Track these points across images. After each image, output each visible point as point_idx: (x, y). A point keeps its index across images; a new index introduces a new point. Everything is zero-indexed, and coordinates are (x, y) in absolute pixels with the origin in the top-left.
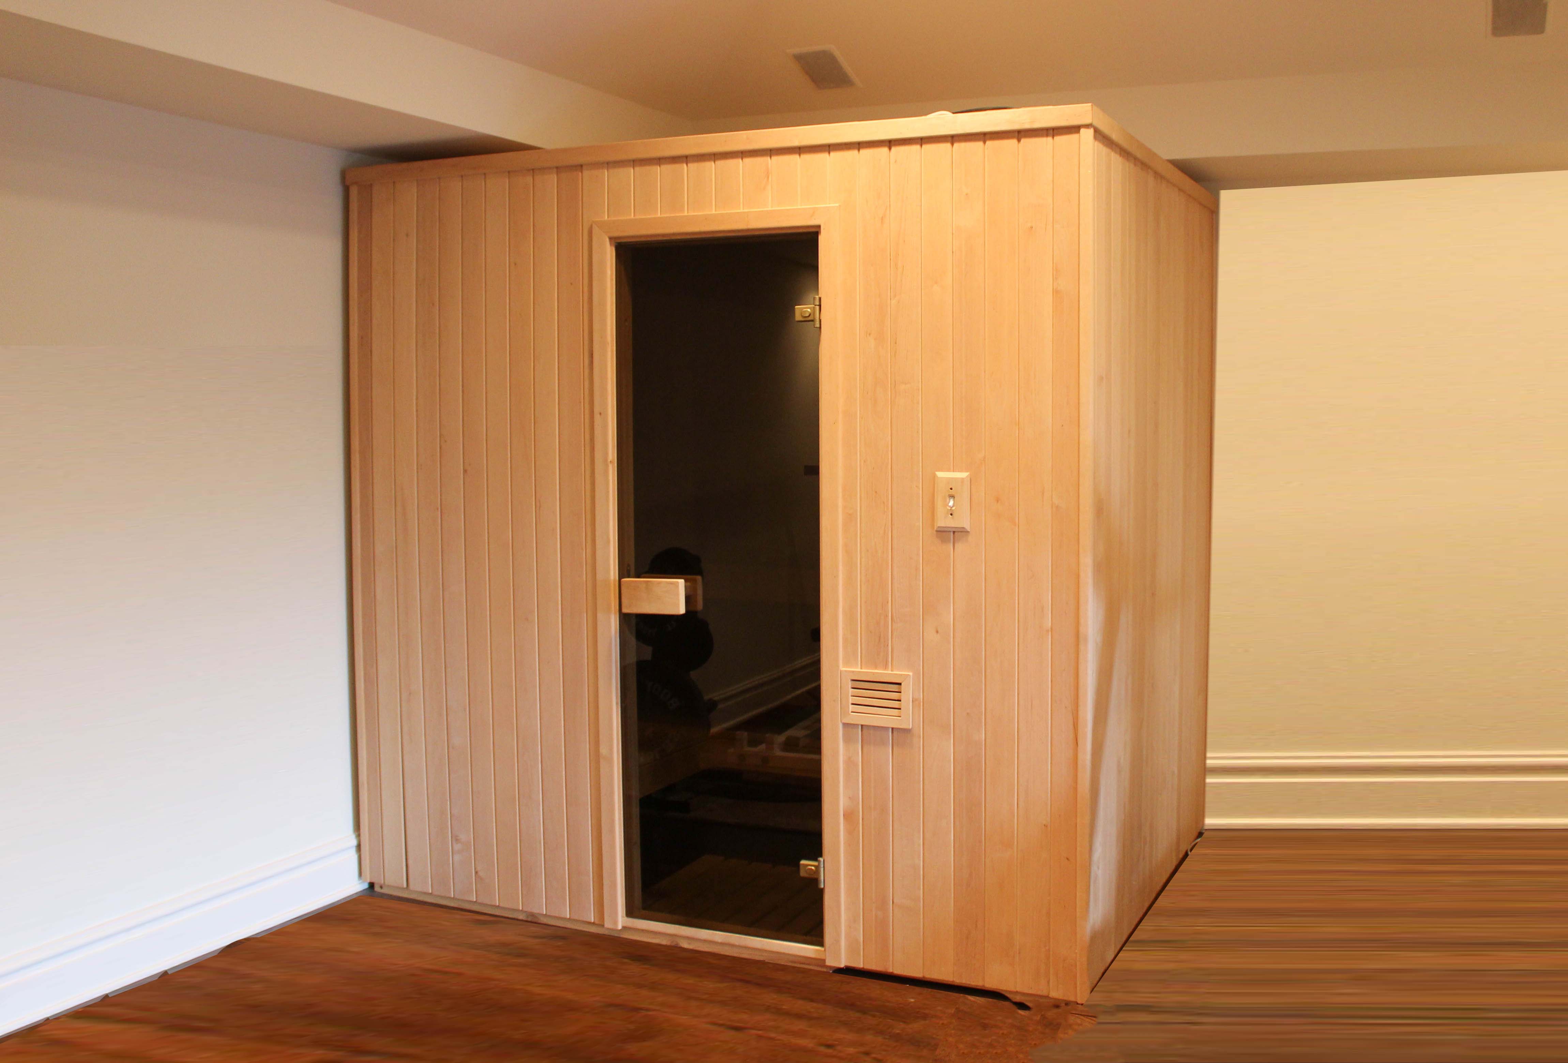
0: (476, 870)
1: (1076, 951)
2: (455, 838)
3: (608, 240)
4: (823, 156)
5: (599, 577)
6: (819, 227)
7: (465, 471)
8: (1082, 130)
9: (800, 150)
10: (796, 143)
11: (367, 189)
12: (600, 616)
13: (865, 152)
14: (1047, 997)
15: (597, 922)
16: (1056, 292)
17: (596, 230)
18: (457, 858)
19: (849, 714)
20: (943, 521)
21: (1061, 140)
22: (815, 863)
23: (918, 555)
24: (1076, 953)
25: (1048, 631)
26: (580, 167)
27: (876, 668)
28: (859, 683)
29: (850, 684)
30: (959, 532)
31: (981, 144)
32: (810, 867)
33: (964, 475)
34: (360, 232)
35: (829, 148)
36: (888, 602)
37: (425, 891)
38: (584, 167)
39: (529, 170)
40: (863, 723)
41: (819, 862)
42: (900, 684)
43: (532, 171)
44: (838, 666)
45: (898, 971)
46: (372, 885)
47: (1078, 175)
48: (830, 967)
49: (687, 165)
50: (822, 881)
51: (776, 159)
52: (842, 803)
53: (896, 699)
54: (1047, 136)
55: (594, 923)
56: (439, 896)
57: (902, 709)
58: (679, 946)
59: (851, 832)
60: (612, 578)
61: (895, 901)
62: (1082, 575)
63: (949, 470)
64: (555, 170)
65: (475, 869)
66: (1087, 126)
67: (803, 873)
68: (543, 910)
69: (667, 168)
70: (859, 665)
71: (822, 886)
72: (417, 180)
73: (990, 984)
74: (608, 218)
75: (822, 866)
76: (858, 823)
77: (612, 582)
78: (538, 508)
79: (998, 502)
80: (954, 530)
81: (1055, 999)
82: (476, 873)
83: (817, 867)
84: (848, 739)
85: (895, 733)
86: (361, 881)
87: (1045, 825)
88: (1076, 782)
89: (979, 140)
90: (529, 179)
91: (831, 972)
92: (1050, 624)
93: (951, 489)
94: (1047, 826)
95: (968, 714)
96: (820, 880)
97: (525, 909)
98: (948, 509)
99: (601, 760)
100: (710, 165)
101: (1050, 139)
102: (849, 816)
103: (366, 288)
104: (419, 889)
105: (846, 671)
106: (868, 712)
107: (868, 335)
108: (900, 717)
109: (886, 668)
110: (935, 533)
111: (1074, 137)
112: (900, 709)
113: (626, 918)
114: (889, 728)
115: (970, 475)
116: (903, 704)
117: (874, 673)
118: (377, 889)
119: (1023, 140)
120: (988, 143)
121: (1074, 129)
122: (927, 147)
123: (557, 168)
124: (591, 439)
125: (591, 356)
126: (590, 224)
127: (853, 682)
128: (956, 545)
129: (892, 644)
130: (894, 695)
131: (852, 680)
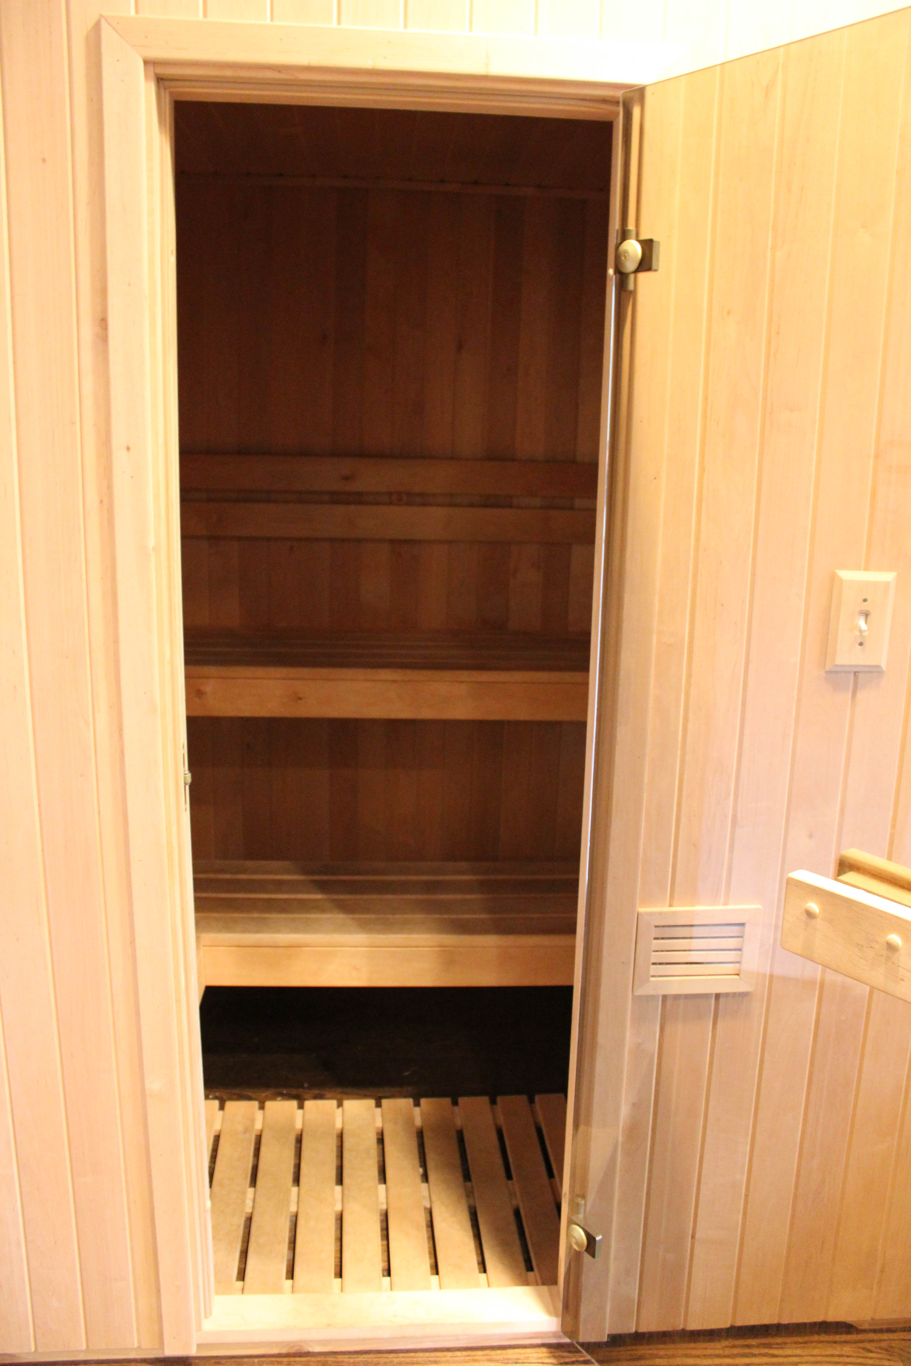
3: (141, 63)
15: (144, 1346)
17: (108, 38)
19: (649, 980)
20: (846, 655)
23: (789, 712)
27: (699, 903)
28: (667, 930)
29: (654, 934)
30: (865, 672)
33: (888, 577)
40: (667, 992)
42: (742, 925)
44: (634, 906)
45: (692, 1324)
52: (623, 1114)
53: (732, 947)
55: (138, 1348)
57: (742, 962)
58: (303, 1351)
63: (857, 568)
70: (670, 903)
73: (834, 1313)
74: (137, 13)
80: (859, 669)
84: (637, 1020)
85: (724, 1002)
93: (865, 600)
98: (856, 635)
102: (630, 1131)
105: (648, 913)
106: (678, 974)
108: (738, 975)
110: (824, 673)
114: (714, 994)
115: (898, 574)
116: (745, 955)
117: (696, 912)
124: (101, 502)
125: (103, 322)
126: (91, 24)
127: (657, 929)
128: (859, 695)
129: (731, 859)
130: (732, 943)
131: (656, 926)
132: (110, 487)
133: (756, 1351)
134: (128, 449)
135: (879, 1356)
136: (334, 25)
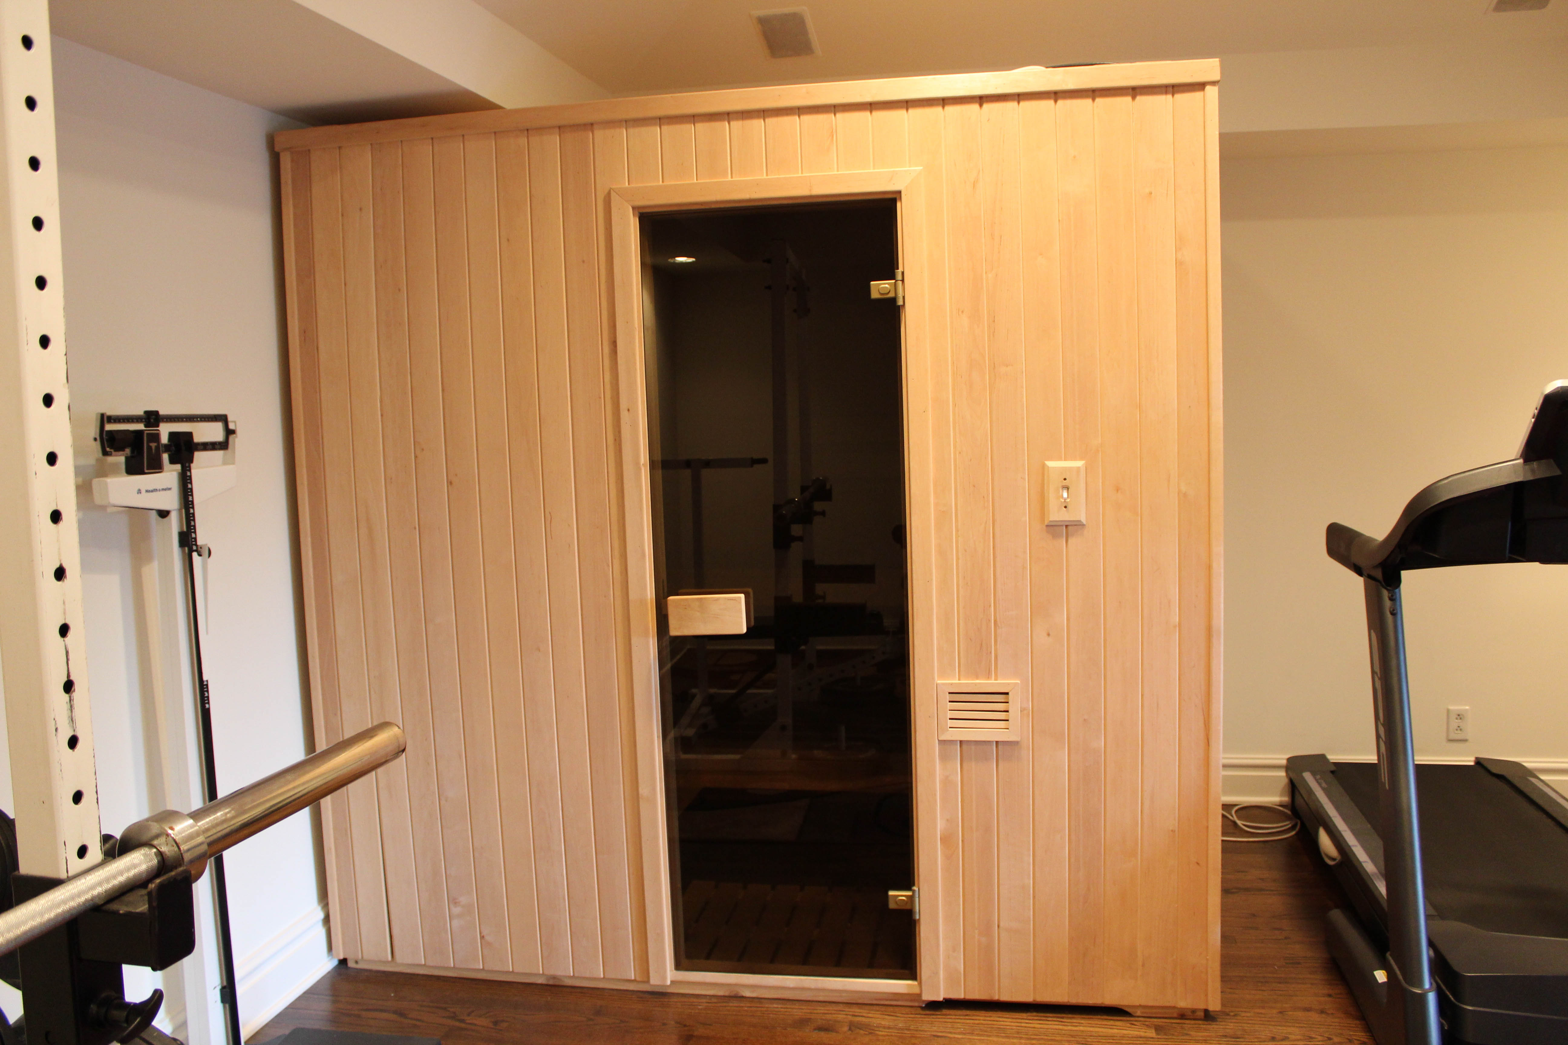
0: (482, 935)
1: (1208, 957)
2: (453, 901)
3: (631, 209)
4: (900, 114)
5: (632, 596)
6: (899, 192)
7: (450, 483)
8: (1208, 88)
9: (872, 106)
10: (868, 98)
11: (303, 156)
12: (635, 641)
13: (951, 109)
14: (1174, 1007)
15: (638, 979)
16: (1179, 264)
17: (615, 198)
18: (455, 923)
19: (948, 730)
20: (1056, 515)
21: (1182, 98)
22: (909, 893)
23: (1025, 552)
24: (1207, 960)
25: (1175, 627)
26: (590, 126)
27: (977, 678)
28: (957, 696)
29: (948, 697)
30: (1072, 525)
31: (1090, 101)
32: (901, 898)
33: (1080, 464)
34: (295, 206)
35: (907, 104)
36: (990, 606)
37: (417, 962)
38: (595, 126)
39: (521, 131)
40: (961, 739)
41: (914, 891)
42: (1007, 694)
43: (526, 132)
44: (933, 679)
45: (1005, 997)
46: (343, 962)
47: (1203, 136)
48: (924, 1001)
49: (729, 123)
50: (918, 911)
51: (842, 117)
52: (940, 825)
53: (1003, 710)
54: (1166, 93)
55: (635, 981)
56: (432, 967)
57: (1010, 720)
58: (739, 995)
59: (949, 857)
60: (649, 597)
61: (1002, 924)
62: (1215, 565)
63: (1060, 459)
64: (557, 130)
65: (480, 933)
66: (1213, 83)
67: (892, 905)
68: (570, 971)
69: (702, 127)
70: (957, 676)
71: (917, 917)
72: (371, 144)
73: (1109, 1000)
74: (629, 184)
75: (917, 896)
76: (957, 847)
77: (649, 601)
78: (548, 522)
79: (1118, 490)
80: (1067, 524)
81: (1182, 1008)
82: (482, 937)
83: (911, 898)
84: (944, 757)
85: (1000, 747)
86: (330, 958)
87: (1172, 831)
88: (1208, 784)
89: (1087, 97)
90: (523, 141)
91: (924, 1006)
92: (1177, 620)
93: (1065, 479)
94: (1175, 831)
95: (1085, 720)
96: (915, 912)
97: (546, 972)
98: (1061, 501)
99: (640, 800)
100: (758, 124)
101: (1169, 97)
102: (947, 840)
103: (307, 273)
104: (410, 961)
105: (943, 684)
106: (967, 727)
107: (960, 313)
108: (1008, 729)
109: (989, 678)
110: (1044, 527)
111: (1198, 95)
112: (1008, 720)
113: (675, 971)
114: (993, 741)
115: (1086, 462)
116: (1011, 715)
117: (976, 684)
118: (351, 964)
119: (1138, 98)
120: (1098, 100)
121: (1200, 86)
122: (1025, 104)
123: (559, 127)
124: (615, 440)
125: (614, 344)
126: (606, 191)
127: (950, 695)
128: (1070, 541)
129: (996, 650)
130: (1001, 707)
131: (949, 693)
132: (620, 432)
133: (1050, 1023)
134: (629, 410)
135: (1141, 1027)
136: (729, 179)
